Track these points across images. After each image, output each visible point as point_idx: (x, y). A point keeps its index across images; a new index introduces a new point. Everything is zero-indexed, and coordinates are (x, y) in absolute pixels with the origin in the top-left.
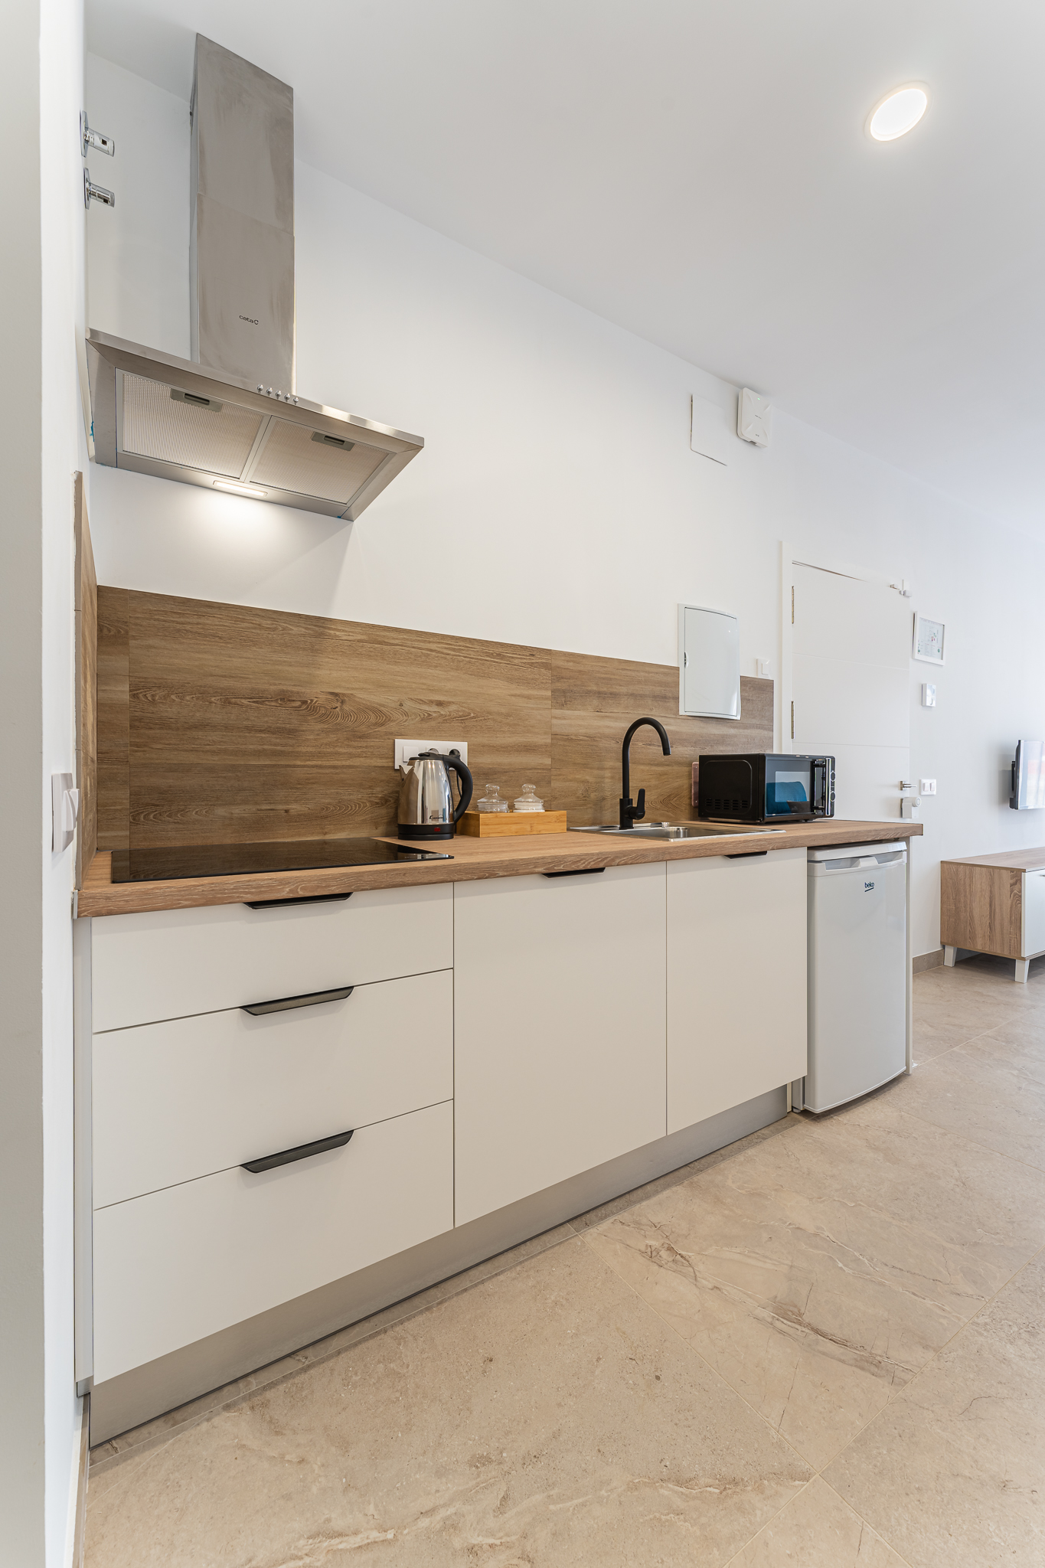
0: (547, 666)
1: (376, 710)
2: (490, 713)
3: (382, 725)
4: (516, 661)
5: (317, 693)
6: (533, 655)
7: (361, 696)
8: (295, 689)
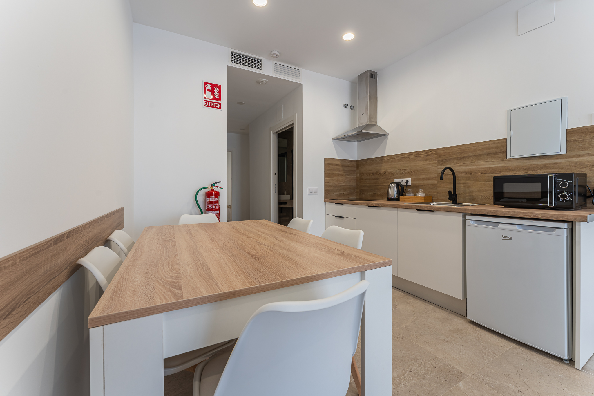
0: (436, 154)
1: (391, 173)
2: (417, 170)
3: (393, 176)
4: (425, 155)
5: (381, 171)
6: (431, 152)
7: (389, 170)
8: (378, 171)
